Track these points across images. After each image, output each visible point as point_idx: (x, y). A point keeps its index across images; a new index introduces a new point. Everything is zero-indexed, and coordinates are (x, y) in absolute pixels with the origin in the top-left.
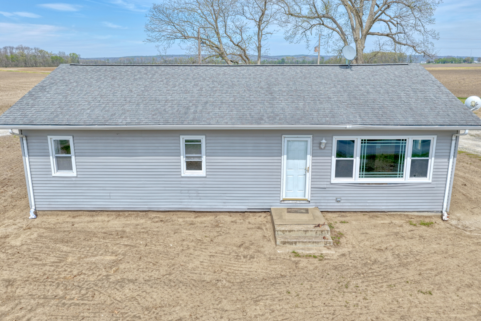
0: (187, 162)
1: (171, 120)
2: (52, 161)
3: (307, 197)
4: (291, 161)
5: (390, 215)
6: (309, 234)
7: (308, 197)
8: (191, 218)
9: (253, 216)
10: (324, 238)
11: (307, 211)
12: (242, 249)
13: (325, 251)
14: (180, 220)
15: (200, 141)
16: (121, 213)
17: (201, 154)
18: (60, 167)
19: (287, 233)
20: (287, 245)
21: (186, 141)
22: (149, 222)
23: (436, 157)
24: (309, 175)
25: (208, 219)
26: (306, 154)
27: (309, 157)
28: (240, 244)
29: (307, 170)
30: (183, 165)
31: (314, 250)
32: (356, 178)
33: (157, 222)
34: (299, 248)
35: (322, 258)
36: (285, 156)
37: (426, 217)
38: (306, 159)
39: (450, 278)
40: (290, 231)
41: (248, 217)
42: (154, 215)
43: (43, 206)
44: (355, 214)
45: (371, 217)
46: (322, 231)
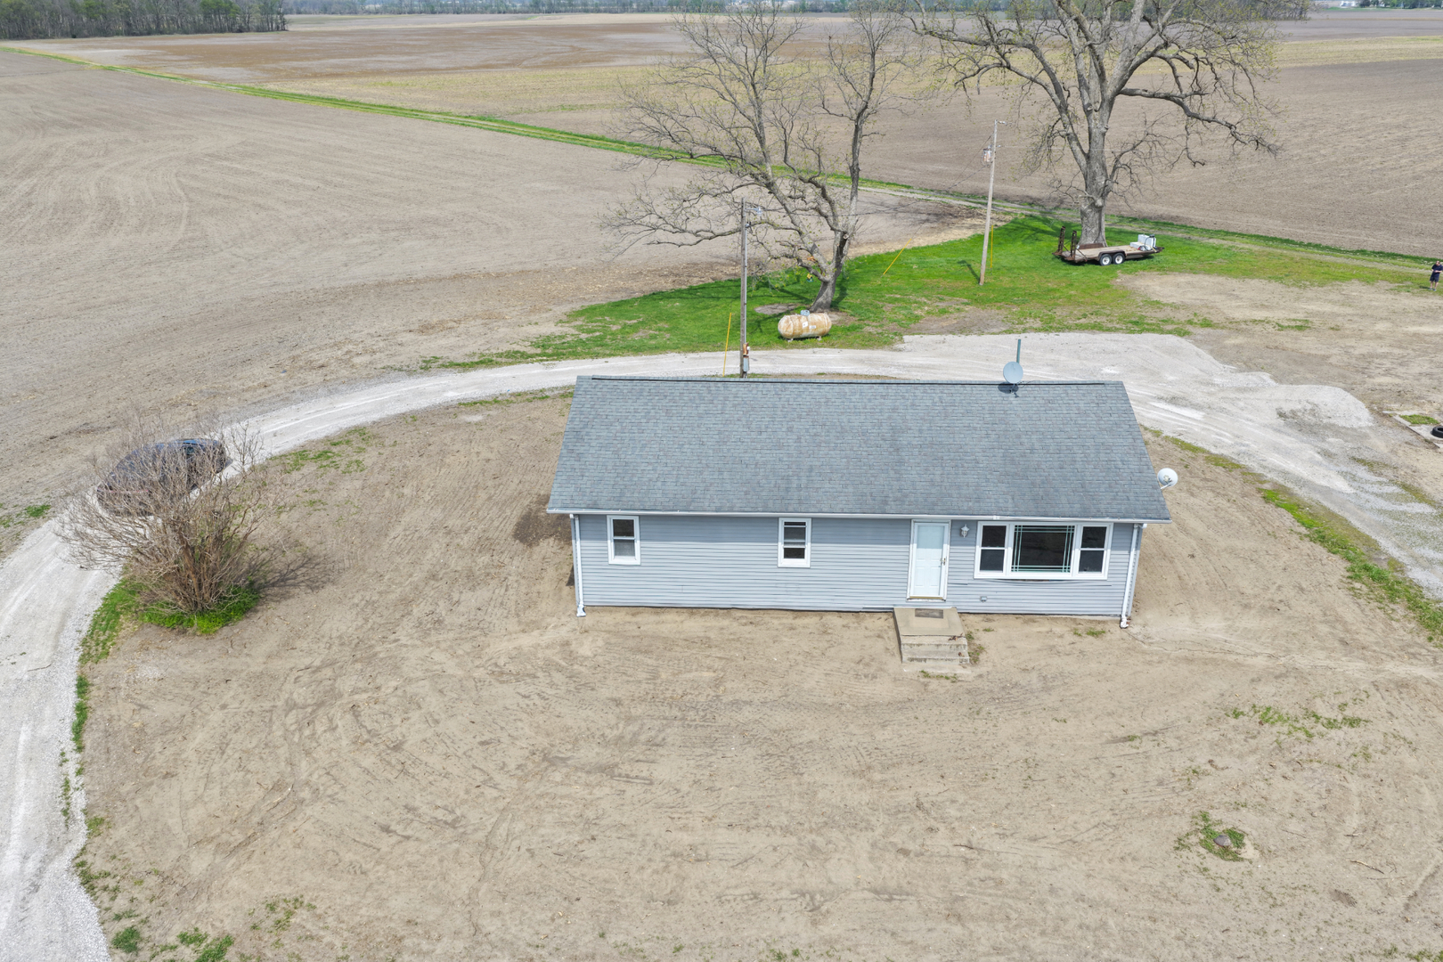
0: (785, 549)
1: (770, 504)
2: (611, 545)
3: (941, 596)
4: (920, 550)
5: (1052, 619)
6: (941, 649)
7: (943, 594)
8: (788, 619)
9: (871, 617)
10: (960, 654)
11: (941, 614)
12: (861, 666)
13: (960, 671)
14: (775, 621)
15: (804, 524)
16: (694, 610)
17: (804, 538)
18: (618, 552)
19: (915, 647)
20: (915, 662)
21: (786, 524)
22: (735, 624)
23: (1113, 548)
24: (945, 568)
25: (811, 621)
26: (943, 543)
27: (946, 547)
28: (858, 659)
29: (943, 562)
30: (781, 553)
31: (947, 668)
32: (1008, 571)
33: (745, 624)
34: (929, 667)
35: (954, 679)
36: (915, 545)
37: (1099, 622)
38: (942, 547)
39: (1093, 705)
40: (919, 645)
41: (863, 619)
42: (739, 614)
43: (595, 600)
44: (1006, 617)
45: (1026, 622)
46: (958, 646)
